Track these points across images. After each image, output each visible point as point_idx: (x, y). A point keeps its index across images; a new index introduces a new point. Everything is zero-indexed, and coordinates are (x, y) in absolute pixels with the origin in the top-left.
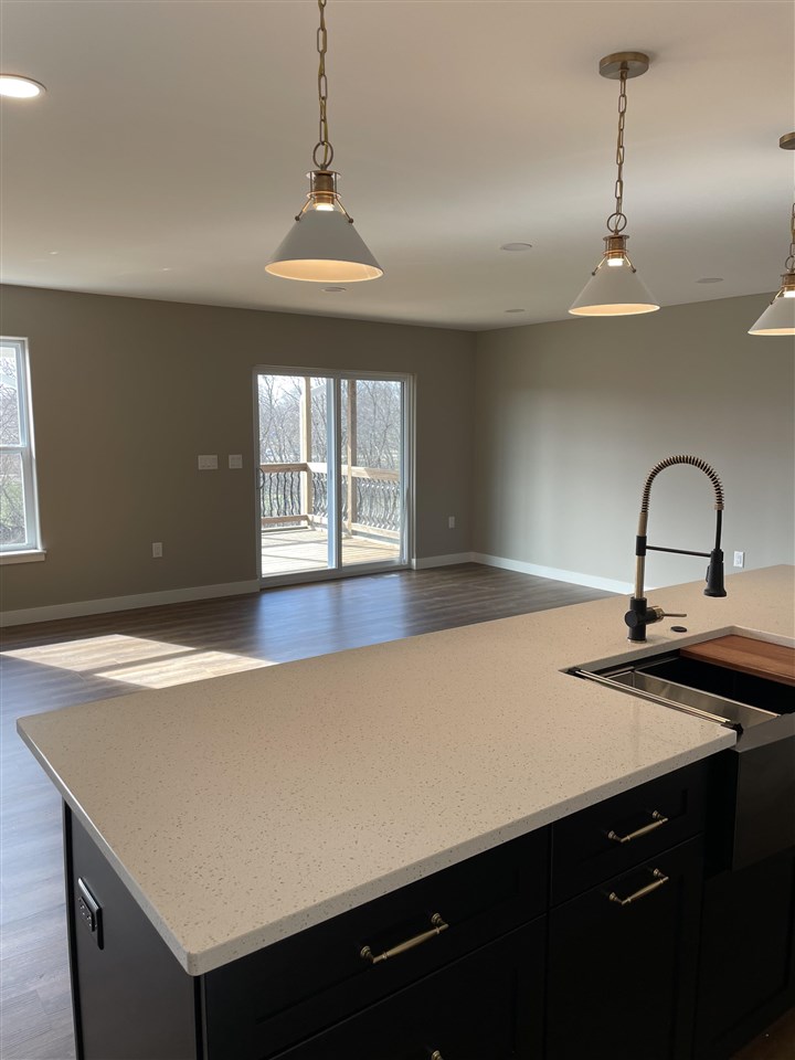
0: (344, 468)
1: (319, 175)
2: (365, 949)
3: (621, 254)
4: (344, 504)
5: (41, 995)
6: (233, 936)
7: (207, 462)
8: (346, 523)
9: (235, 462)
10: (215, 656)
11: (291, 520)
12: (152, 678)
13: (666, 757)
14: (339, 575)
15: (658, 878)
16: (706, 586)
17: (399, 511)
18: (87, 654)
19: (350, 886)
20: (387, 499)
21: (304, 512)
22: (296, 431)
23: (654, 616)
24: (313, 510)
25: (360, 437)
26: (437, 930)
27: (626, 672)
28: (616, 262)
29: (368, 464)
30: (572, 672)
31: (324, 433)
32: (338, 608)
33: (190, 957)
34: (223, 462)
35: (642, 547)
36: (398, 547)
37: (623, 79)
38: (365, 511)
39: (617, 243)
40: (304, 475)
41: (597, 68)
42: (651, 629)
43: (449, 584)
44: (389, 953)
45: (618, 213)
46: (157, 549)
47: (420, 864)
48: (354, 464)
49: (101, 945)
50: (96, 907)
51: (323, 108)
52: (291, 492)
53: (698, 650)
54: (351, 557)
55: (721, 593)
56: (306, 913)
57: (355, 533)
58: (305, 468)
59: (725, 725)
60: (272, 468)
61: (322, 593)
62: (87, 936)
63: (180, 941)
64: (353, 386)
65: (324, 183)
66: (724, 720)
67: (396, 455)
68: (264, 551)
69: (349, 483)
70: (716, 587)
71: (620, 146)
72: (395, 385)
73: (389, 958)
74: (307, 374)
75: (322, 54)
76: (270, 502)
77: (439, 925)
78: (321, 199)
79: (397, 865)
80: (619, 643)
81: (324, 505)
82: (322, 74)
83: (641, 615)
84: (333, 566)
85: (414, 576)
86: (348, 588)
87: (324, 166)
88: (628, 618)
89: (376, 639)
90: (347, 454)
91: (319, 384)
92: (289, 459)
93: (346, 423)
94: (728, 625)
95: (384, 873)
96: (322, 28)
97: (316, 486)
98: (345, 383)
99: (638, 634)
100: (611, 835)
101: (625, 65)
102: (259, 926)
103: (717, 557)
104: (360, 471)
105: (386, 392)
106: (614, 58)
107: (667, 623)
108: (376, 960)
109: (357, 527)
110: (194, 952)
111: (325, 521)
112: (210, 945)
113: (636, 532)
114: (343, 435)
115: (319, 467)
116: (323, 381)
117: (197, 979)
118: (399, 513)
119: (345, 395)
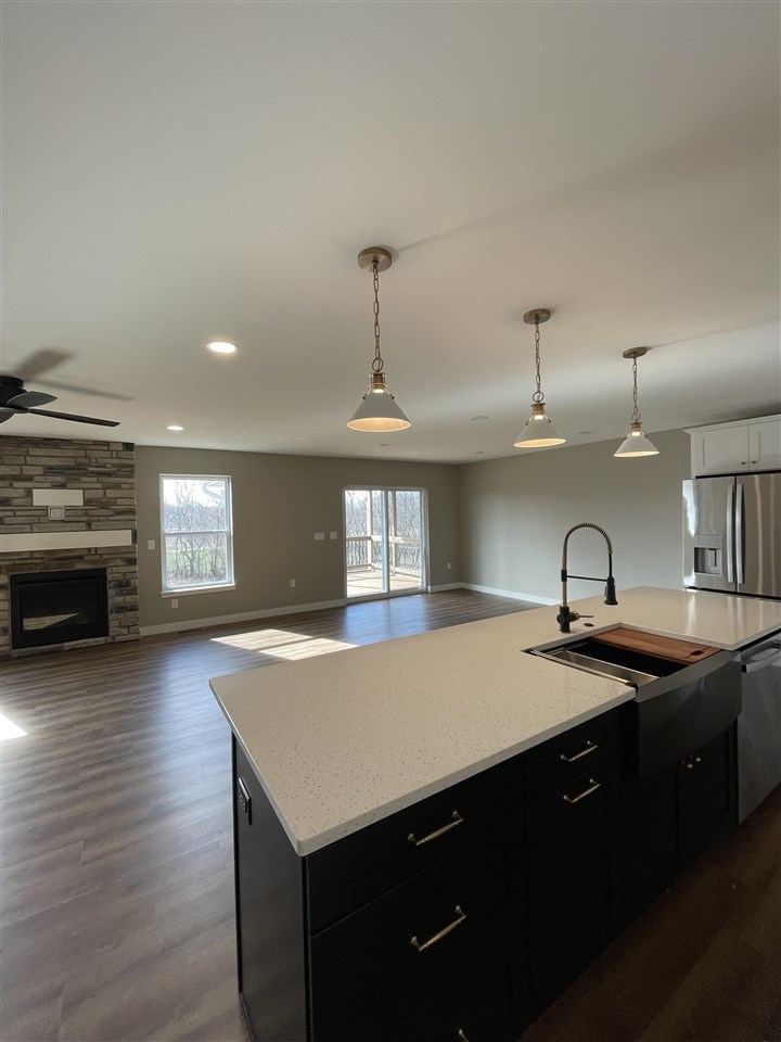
0: (390, 538)
1: (375, 375)
2: (411, 836)
3: (542, 413)
4: (391, 557)
5: (221, 844)
6: (327, 828)
7: (319, 536)
8: (391, 568)
9: (333, 536)
10: (322, 641)
11: (362, 567)
12: (289, 654)
13: (594, 706)
14: (389, 596)
15: (592, 785)
16: (605, 598)
17: (420, 561)
18: (257, 640)
19: (401, 794)
20: (413, 555)
21: (369, 562)
22: (365, 520)
23: (574, 617)
24: (374, 561)
25: (399, 522)
26: (456, 823)
27: (560, 651)
28: (539, 417)
29: (403, 535)
30: (528, 651)
31: (380, 522)
32: (388, 614)
33: (299, 843)
34: (327, 536)
35: (564, 576)
36: (420, 580)
37: (537, 323)
38: (402, 561)
39: (539, 407)
40: (369, 542)
41: (522, 320)
42: (572, 625)
43: (448, 600)
44: (426, 839)
45: (539, 392)
46: (293, 583)
47: (445, 779)
48: (396, 535)
49: (250, 823)
50: (248, 798)
51: (377, 341)
52: (362, 551)
53: (601, 637)
54: (394, 586)
55: (614, 603)
56: (373, 813)
57: (397, 573)
58: (370, 538)
59: (627, 684)
60: (352, 539)
61: (380, 605)
62: (243, 816)
63: (293, 830)
64: (394, 495)
65: (378, 378)
66: (626, 681)
67: (418, 532)
68: (348, 583)
69: (393, 546)
70: (611, 599)
71: (538, 357)
72: (416, 494)
73: (427, 842)
74: (370, 489)
75: (377, 314)
76: (351, 558)
77: (457, 819)
78: (376, 387)
79: (431, 780)
80: (555, 635)
81: (380, 558)
82: (377, 324)
83: (566, 617)
84: (386, 591)
85: (429, 596)
86: (394, 603)
87: (378, 371)
88: (559, 619)
89: (410, 632)
90: (392, 532)
91: (377, 493)
92: (363, 535)
93: (391, 516)
94: (617, 622)
95: (421, 785)
96: (377, 301)
97: (376, 550)
98: (390, 493)
99: (565, 629)
100: (562, 757)
101: (538, 316)
102: (343, 822)
103: (611, 581)
104: (399, 540)
105: (412, 499)
106: (531, 313)
107: (582, 621)
108: (418, 843)
109: (398, 569)
110: (301, 840)
111: (381, 567)
112: (313, 835)
113: (561, 568)
114: (389, 520)
115: (377, 538)
116: (379, 492)
117: (304, 858)
118: (420, 562)
119: (390, 501)
